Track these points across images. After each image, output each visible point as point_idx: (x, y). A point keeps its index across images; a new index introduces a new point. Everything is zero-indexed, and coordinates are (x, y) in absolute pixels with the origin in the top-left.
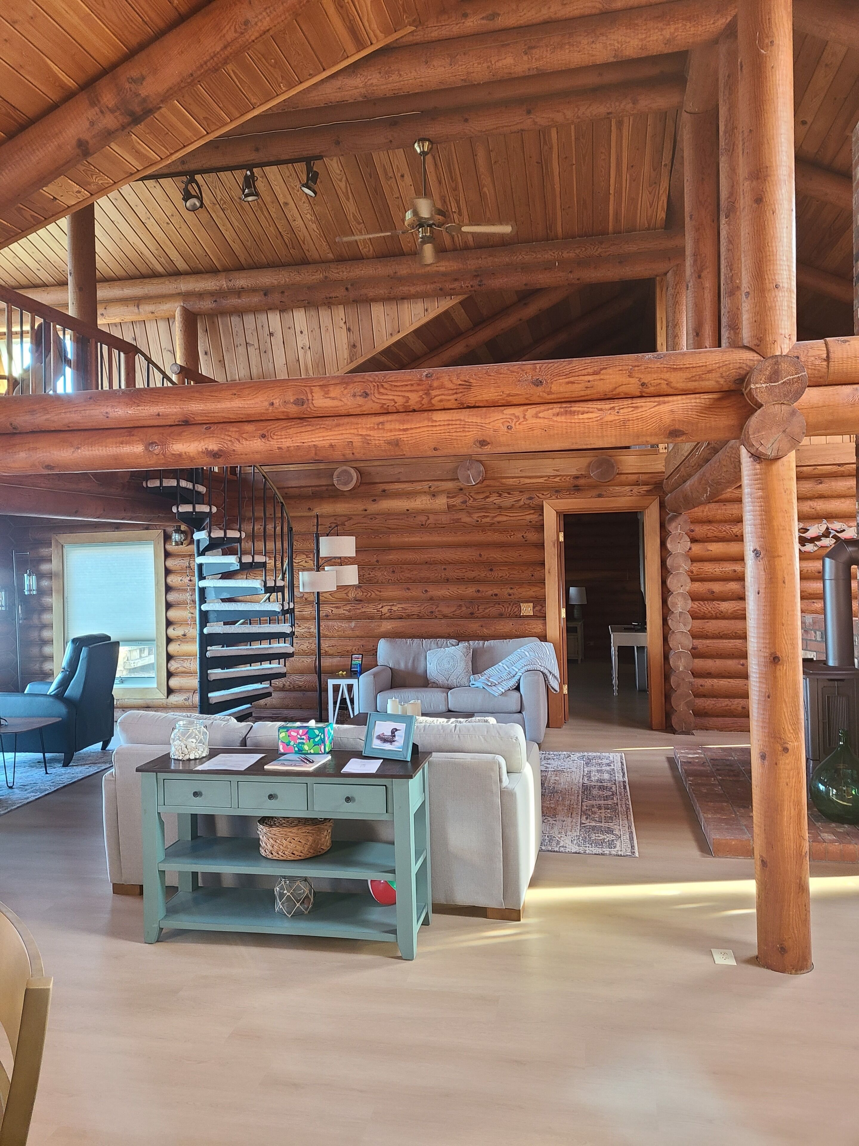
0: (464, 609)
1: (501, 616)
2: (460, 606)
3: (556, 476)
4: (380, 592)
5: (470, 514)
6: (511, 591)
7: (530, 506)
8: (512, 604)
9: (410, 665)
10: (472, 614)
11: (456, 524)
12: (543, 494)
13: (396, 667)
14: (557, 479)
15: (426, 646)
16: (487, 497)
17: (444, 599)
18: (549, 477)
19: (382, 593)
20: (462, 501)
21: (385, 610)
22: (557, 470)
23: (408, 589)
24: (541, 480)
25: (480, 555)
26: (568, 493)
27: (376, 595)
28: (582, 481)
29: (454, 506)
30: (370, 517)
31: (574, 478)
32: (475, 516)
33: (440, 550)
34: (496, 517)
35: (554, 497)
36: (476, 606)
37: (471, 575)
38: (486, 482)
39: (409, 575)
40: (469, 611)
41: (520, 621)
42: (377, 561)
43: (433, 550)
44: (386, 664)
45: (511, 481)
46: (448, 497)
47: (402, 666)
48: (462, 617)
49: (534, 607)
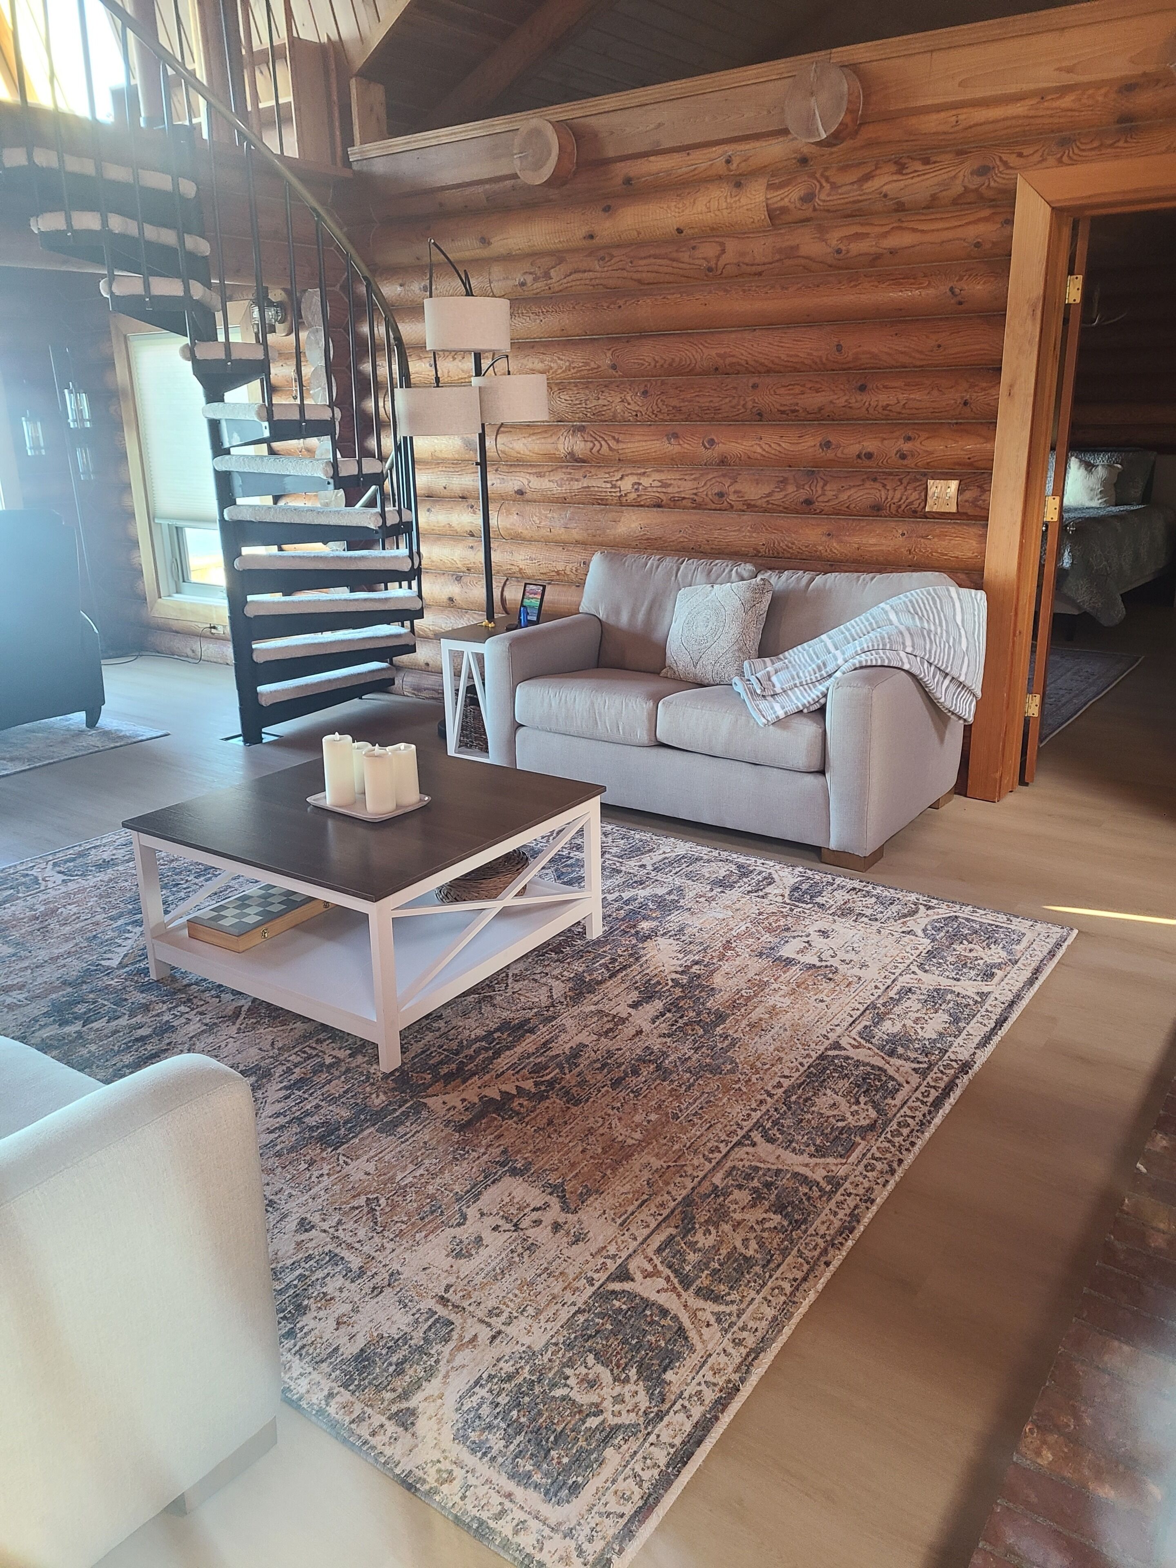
0: (791, 489)
1: (876, 510)
2: (784, 481)
3: (1064, 90)
4: (618, 441)
5: (822, 230)
6: (906, 447)
7: (981, 197)
8: (905, 481)
9: (641, 616)
10: (808, 502)
11: (788, 262)
12: (1020, 155)
13: (612, 621)
14: (1067, 101)
15: (685, 576)
16: (868, 177)
17: (749, 463)
18: (1042, 95)
19: (621, 446)
20: (802, 193)
21: (626, 485)
22: (1069, 70)
23: (676, 436)
24: (1019, 109)
25: (839, 348)
26: (1096, 144)
27: (610, 448)
28: (1144, 100)
29: (784, 210)
30: (601, 253)
31: (1120, 91)
32: (835, 237)
33: (748, 335)
34: (885, 235)
35: (1051, 160)
36: (821, 484)
37: (814, 400)
38: (869, 133)
39: (675, 402)
40: (803, 494)
41: (922, 527)
42: (614, 367)
43: (733, 336)
44: (593, 612)
45: (932, 123)
46: (770, 187)
47: (624, 619)
48: (787, 510)
49: (960, 491)
